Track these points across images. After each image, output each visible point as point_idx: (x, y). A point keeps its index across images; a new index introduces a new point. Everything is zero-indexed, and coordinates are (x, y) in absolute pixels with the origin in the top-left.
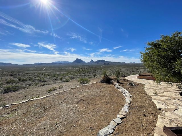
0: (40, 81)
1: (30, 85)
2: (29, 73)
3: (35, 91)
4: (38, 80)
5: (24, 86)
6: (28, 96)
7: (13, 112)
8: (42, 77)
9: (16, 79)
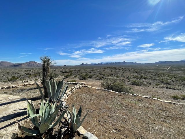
0: (162, 82)
1: (150, 83)
2: (150, 72)
3: (156, 91)
4: (159, 80)
5: (145, 83)
6: (148, 93)
7: (138, 101)
8: (164, 78)
9: (139, 76)
